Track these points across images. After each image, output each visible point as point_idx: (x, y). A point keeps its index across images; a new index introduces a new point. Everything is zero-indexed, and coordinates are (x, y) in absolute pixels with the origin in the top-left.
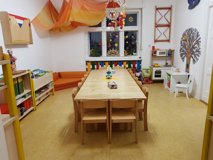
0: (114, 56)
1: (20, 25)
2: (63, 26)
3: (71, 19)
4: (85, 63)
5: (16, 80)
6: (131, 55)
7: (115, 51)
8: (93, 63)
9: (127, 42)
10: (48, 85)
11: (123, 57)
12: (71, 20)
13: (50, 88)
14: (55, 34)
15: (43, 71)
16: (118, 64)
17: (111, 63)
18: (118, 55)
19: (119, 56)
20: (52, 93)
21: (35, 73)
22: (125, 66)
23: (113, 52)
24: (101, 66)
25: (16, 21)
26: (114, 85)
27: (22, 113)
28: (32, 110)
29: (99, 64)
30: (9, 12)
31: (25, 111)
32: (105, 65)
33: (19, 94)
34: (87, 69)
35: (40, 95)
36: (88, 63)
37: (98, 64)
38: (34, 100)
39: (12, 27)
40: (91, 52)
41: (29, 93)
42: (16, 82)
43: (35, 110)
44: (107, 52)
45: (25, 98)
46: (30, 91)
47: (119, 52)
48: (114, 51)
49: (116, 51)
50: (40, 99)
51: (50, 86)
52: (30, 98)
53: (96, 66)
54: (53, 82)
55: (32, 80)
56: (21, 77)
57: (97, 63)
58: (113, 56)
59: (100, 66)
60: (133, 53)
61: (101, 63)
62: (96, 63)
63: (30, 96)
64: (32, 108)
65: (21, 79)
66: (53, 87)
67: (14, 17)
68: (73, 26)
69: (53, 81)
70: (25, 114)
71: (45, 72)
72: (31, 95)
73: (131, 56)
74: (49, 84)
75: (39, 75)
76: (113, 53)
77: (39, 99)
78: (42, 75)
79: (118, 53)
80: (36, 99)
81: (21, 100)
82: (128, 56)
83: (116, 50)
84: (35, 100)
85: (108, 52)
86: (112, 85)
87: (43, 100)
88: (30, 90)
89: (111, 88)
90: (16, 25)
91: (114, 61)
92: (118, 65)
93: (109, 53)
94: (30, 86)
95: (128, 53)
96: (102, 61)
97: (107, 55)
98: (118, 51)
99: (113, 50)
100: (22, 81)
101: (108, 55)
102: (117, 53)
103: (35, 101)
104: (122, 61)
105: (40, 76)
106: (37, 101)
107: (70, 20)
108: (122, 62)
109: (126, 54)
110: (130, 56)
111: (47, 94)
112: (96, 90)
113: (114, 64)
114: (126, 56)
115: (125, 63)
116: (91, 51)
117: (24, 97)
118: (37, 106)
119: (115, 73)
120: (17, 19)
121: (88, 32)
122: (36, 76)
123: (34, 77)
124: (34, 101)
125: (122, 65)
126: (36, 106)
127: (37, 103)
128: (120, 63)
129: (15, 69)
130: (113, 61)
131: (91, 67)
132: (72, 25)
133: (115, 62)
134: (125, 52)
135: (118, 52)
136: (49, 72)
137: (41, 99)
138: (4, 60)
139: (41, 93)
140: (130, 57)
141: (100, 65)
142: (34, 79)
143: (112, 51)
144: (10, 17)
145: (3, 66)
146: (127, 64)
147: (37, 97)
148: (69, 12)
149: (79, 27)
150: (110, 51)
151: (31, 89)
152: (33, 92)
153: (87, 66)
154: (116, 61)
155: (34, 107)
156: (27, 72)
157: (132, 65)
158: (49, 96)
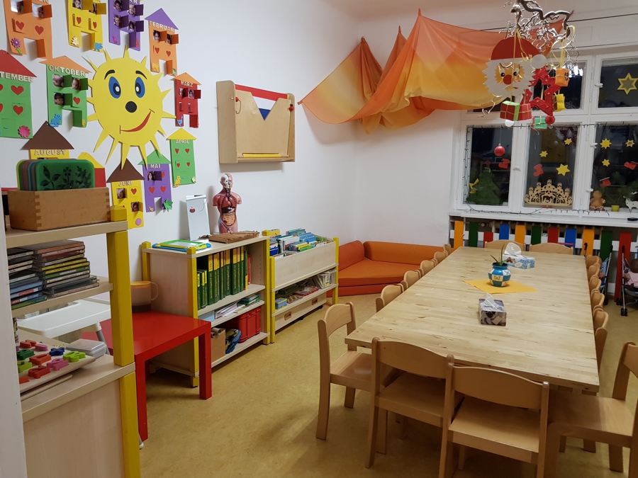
0: (550, 207)
1: (265, 113)
2: (388, 110)
3: (409, 92)
4: (447, 222)
5: (228, 255)
6: (615, 207)
7: (556, 190)
8: (474, 225)
9: (606, 163)
10: (321, 277)
11: (586, 213)
12: (409, 95)
13: (326, 286)
14: (368, 133)
15: (313, 235)
16: (562, 235)
17: (535, 230)
18: (565, 205)
19: (570, 207)
20: (330, 300)
21: (288, 241)
22: (586, 244)
23: (546, 194)
24: (498, 234)
25: (254, 103)
26: (494, 313)
27: (232, 344)
28: (262, 340)
29: (493, 230)
30: (236, 83)
31: (240, 341)
32: (513, 232)
33: (232, 294)
34: (451, 241)
35: (290, 302)
36: (456, 222)
37: (491, 229)
38: (271, 313)
39: (240, 120)
40: (470, 190)
41: (259, 295)
42: (228, 262)
43: (269, 342)
44: (527, 192)
45: (247, 305)
46: (260, 288)
47: (571, 194)
48: (554, 191)
49: (559, 190)
50: (290, 315)
51: (326, 280)
52: (260, 307)
53: (481, 236)
54: (336, 271)
55: (271, 259)
56: (242, 249)
57: (485, 224)
58: (544, 207)
59: (496, 236)
60: (627, 201)
61: (499, 226)
62: (483, 225)
63: (262, 303)
64: (261, 336)
65: (242, 255)
66: (335, 285)
67: (250, 93)
68: (421, 109)
69: (337, 268)
70: (239, 348)
71: (318, 240)
72: (265, 299)
73: (618, 211)
74: (323, 275)
75: (297, 246)
76: (548, 198)
77: (288, 314)
78: (305, 249)
79: (566, 199)
80: (276, 312)
81: (234, 311)
82: (604, 210)
83: (560, 188)
84: (273, 315)
85: (531, 193)
86: (489, 310)
87: (301, 318)
88: (263, 287)
89: (484, 322)
90: (252, 114)
91: (548, 224)
92: (562, 240)
93: (534, 195)
94: (263, 274)
95: (604, 201)
96: (506, 222)
97: (526, 202)
98: (567, 190)
99: (549, 187)
100: (242, 259)
101: (530, 203)
102: (561, 199)
103: (273, 319)
104: (580, 226)
105: (298, 250)
106: (278, 317)
107: (406, 94)
108: (578, 231)
109: (596, 203)
110: (612, 211)
111: (315, 301)
112: (432, 318)
113: (545, 232)
114: (596, 210)
115: (588, 235)
116: (472, 185)
117: (244, 301)
118: (277, 332)
119: (532, 266)
120: (257, 99)
121: (468, 127)
122: (289, 250)
123: (282, 252)
124: (271, 317)
125: (577, 240)
126: (274, 333)
127: (278, 324)
128: (570, 232)
129: (234, 226)
130: (544, 223)
131: (466, 235)
132: (418, 108)
133: (550, 226)
134: (592, 197)
135: (567, 194)
136: (328, 241)
137: (292, 315)
138: (110, 221)
139: (295, 296)
140: (614, 215)
141: (497, 231)
142: (277, 258)
143: (545, 190)
144: (238, 93)
145: (108, 235)
146: (596, 237)
147: (279, 306)
148: (405, 70)
149: (437, 114)
150: (539, 188)
151: (265, 285)
152: (271, 293)
153: (452, 231)
154: (554, 225)
155: (267, 335)
156: (260, 238)
157: (616, 245)
158: (321, 307)
